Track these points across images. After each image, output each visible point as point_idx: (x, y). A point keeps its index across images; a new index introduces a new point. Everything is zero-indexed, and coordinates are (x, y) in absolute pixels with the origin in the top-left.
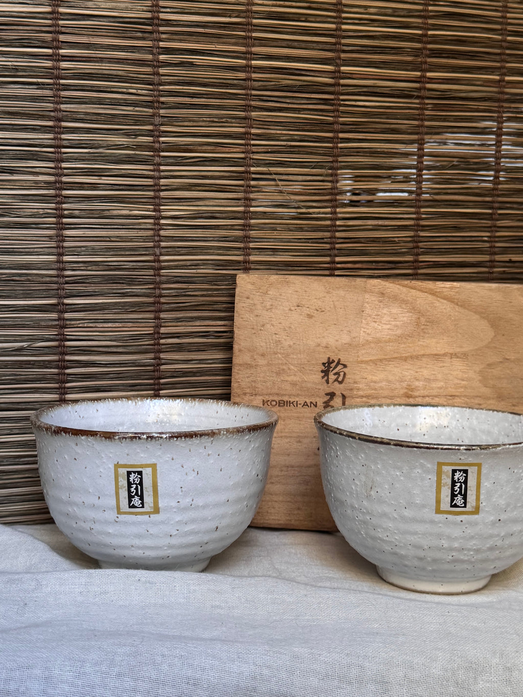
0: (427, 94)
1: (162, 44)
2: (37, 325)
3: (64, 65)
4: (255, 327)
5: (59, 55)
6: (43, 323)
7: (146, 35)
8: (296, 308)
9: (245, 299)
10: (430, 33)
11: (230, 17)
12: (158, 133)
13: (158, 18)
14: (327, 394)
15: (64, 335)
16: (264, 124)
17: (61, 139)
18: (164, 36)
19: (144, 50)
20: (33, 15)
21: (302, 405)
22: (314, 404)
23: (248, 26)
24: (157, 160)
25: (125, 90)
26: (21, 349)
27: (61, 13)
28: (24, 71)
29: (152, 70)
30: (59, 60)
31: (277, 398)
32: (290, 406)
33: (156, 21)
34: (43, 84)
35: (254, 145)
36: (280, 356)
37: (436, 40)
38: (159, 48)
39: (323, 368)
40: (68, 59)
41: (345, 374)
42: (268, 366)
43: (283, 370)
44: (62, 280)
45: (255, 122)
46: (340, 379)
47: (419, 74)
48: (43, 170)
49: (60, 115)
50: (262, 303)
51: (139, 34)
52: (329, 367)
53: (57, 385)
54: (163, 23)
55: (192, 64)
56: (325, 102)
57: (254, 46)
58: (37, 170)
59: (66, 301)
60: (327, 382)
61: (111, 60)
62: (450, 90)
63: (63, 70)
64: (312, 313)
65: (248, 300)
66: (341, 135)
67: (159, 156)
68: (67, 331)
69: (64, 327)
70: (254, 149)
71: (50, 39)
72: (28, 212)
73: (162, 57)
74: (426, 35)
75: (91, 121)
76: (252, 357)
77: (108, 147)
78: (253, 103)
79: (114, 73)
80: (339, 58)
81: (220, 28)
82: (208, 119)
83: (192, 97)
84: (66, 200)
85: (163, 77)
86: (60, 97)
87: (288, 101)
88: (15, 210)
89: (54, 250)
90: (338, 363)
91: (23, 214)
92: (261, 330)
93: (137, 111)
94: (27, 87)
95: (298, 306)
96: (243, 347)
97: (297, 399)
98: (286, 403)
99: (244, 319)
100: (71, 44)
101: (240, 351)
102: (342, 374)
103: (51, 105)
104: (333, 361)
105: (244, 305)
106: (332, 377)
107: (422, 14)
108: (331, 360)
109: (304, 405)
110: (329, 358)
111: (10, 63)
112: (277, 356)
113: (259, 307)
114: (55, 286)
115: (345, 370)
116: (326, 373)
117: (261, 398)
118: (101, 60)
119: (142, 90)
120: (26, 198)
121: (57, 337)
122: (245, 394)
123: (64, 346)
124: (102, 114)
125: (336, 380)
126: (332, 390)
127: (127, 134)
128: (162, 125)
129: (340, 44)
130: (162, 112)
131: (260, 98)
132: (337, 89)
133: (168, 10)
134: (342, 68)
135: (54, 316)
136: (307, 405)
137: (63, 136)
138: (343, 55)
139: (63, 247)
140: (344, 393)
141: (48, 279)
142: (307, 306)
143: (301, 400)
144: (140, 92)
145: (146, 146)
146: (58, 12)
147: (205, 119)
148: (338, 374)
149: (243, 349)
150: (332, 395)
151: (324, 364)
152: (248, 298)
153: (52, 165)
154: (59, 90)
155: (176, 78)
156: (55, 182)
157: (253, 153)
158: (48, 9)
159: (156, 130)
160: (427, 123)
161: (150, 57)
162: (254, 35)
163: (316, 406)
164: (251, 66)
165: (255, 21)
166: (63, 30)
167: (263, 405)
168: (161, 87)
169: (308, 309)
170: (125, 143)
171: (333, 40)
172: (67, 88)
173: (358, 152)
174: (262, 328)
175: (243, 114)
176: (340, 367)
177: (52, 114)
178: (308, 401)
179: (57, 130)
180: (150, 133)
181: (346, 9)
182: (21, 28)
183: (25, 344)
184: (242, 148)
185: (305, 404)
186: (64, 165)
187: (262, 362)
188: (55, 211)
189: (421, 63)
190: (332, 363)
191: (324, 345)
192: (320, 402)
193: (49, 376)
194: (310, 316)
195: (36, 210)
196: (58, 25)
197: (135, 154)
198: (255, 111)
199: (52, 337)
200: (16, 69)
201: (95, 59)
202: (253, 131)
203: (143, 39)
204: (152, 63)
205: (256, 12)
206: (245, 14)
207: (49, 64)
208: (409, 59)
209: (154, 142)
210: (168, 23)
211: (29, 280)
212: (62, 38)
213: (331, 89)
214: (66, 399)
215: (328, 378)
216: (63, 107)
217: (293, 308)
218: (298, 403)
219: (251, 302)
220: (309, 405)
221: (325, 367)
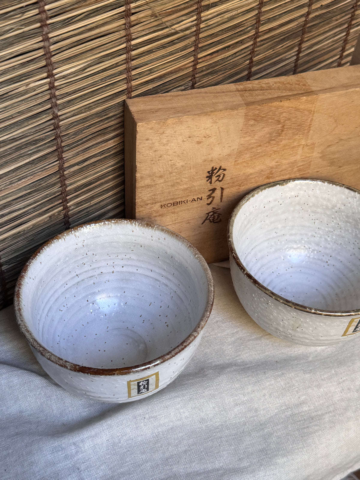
4: (154, 159)
8: (188, 139)
9: (145, 141)
14: (210, 191)
22: (200, 199)
31: (171, 202)
32: (182, 204)
36: (174, 174)
39: (208, 174)
41: (224, 175)
42: (165, 183)
43: (177, 182)
46: (220, 179)
50: (160, 141)
52: (213, 173)
60: (211, 183)
64: (201, 140)
65: (148, 141)
76: (152, 179)
90: (220, 169)
92: (159, 160)
95: (190, 137)
96: (144, 175)
97: (187, 198)
98: (178, 203)
99: (145, 155)
101: (142, 178)
102: (222, 176)
104: (216, 169)
105: (144, 145)
106: (214, 179)
108: (214, 168)
109: (192, 201)
110: (213, 167)
112: (172, 175)
113: (157, 144)
115: (224, 172)
116: (210, 177)
117: (159, 204)
122: (147, 204)
125: (218, 180)
126: (214, 187)
136: (195, 200)
140: (223, 187)
142: (196, 136)
143: (190, 198)
148: (219, 176)
150: (214, 190)
151: (209, 172)
152: (147, 140)
167: (161, 208)
169: (198, 138)
174: (160, 159)
176: (221, 171)
178: (196, 198)
185: (194, 200)
187: (161, 181)
190: (215, 170)
191: (210, 159)
192: (205, 195)
194: (199, 143)
215: (211, 180)
217: (185, 140)
218: (188, 201)
219: (151, 142)
220: (196, 200)
221: (210, 174)
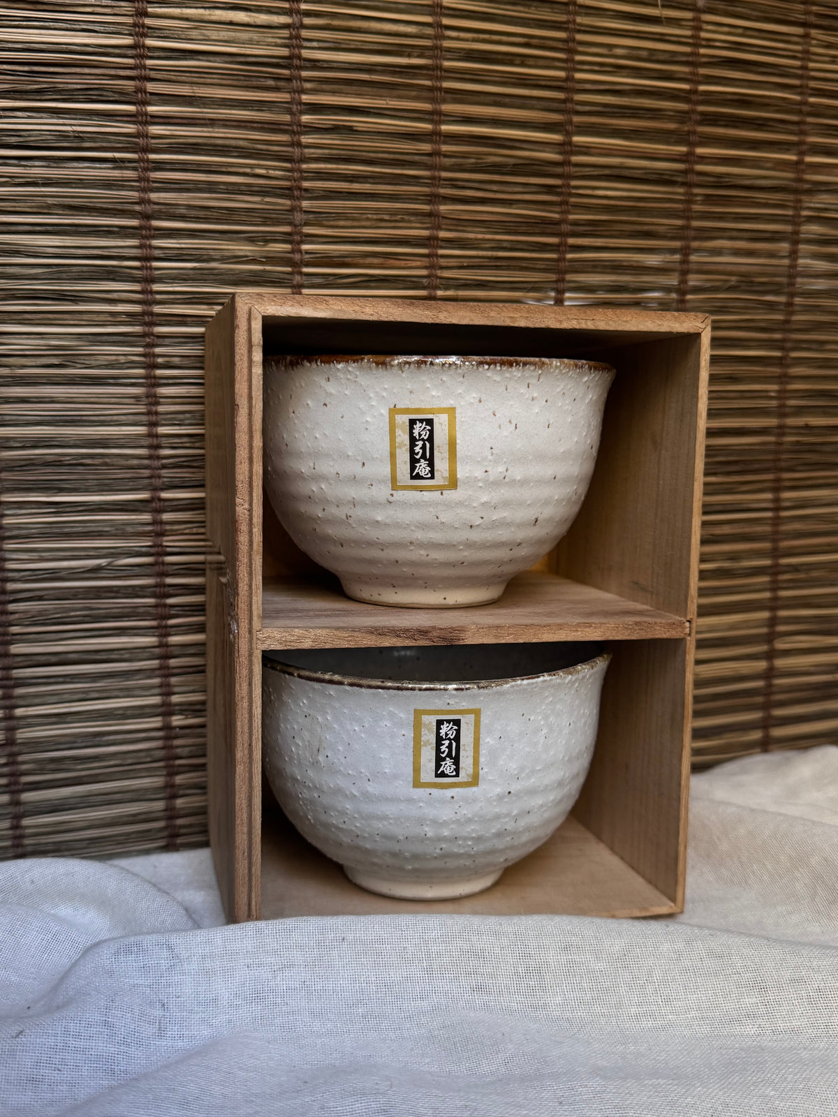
0: (696, 179)
1: (305, 98)
2: (120, 532)
3: (155, 130)
5: (146, 114)
6: (129, 529)
7: (282, 84)
10: (702, 88)
11: (409, 56)
12: (299, 238)
13: (299, 57)
15: (162, 546)
16: (459, 223)
17: (150, 247)
18: (308, 85)
19: (278, 107)
20: (104, 50)
23: (435, 71)
24: (297, 278)
25: (248, 170)
26: (98, 569)
27: (148, 48)
28: (93, 140)
29: (290, 139)
30: (146, 123)
33: (296, 62)
34: (122, 160)
35: (443, 256)
37: (710, 99)
38: (301, 103)
40: (162, 120)
44: (156, 463)
45: (445, 221)
47: (684, 149)
48: (124, 295)
49: (149, 209)
51: (271, 83)
53: (154, 623)
54: (307, 64)
55: (350, 130)
56: (549, 189)
57: (444, 101)
58: (115, 296)
59: (164, 495)
61: (228, 123)
62: (729, 175)
63: (153, 138)
66: (571, 241)
67: (301, 273)
68: (167, 541)
69: (162, 534)
70: (443, 262)
71: (132, 89)
72: (102, 360)
73: (305, 118)
74: (695, 92)
75: (197, 219)
77: (223, 260)
78: (442, 191)
79: (233, 143)
80: (571, 122)
81: (394, 73)
82: (375, 217)
83: (352, 182)
84: (160, 341)
85: (306, 151)
86: (148, 181)
87: (495, 188)
88: (82, 357)
89: (144, 418)
91: (94, 363)
93: (267, 203)
94: (98, 166)
100: (165, 97)
103: (136, 194)
107: (690, 59)
111: (69, 128)
114: (147, 472)
118: (212, 122)
119: (275, 170)
120: (99, 338)
121: (152, 550)
123: (163, 563)
124: (214, 208)
127: (251, 239)
128: (306, 224)
129: (571, 101)
130: (305, 204)
131: (453, 183)
132: (567, 169)
133: (315, 44)
134: (576, 139)
135: (146, 517)
137: (155, 243)
138: (576, 119)
139: (157, 413)
141: (135, 462)
144: (272, 172)
145: (281, 258)
146: (144, 46)
147: (370, 216)
153: (137, 287)
154: (146, 169)
155: (326, 151)
156: (143, 314)
157: (442, 268)
158: (128, 41)
159: (297, 233)
160: (695, 223)
161: (287, 118)
162: (446, 84)
164: (439, 134)
165: (447, 64)
166: (153, 74)
168: (304, 166)
170: (248, 254)
171: (561, 95)
172: (160, 165)
173: (596, 267)
175: (426, 208)
177: (137, 208)
179: (145, 233)
180: (286, 238)
181: (581, 49)
182: (87, 71)
183: (103, 562)
184: (426, 261)
186: (156, 287)
188: (142, 359)
189: (689, 133)
193: (142, 610)
195: (114, 358)
196: (144, 67)
197: (264, 271)
198: (445, 204)
199: (144, 549)
200: (79, 137)
201: (202, 122)
202: (442, 234)
203: (276, 89)
204: (290, 128)
205: (449, 50)
206: (431, 53)
207: (130, 129)
208: (672, 126)
209: (292, 252)
210: (315, 64)
211: (106, 464)
212: (150, 87)
213: (559, 170)
214: (170, 643)
216: (154, 196)
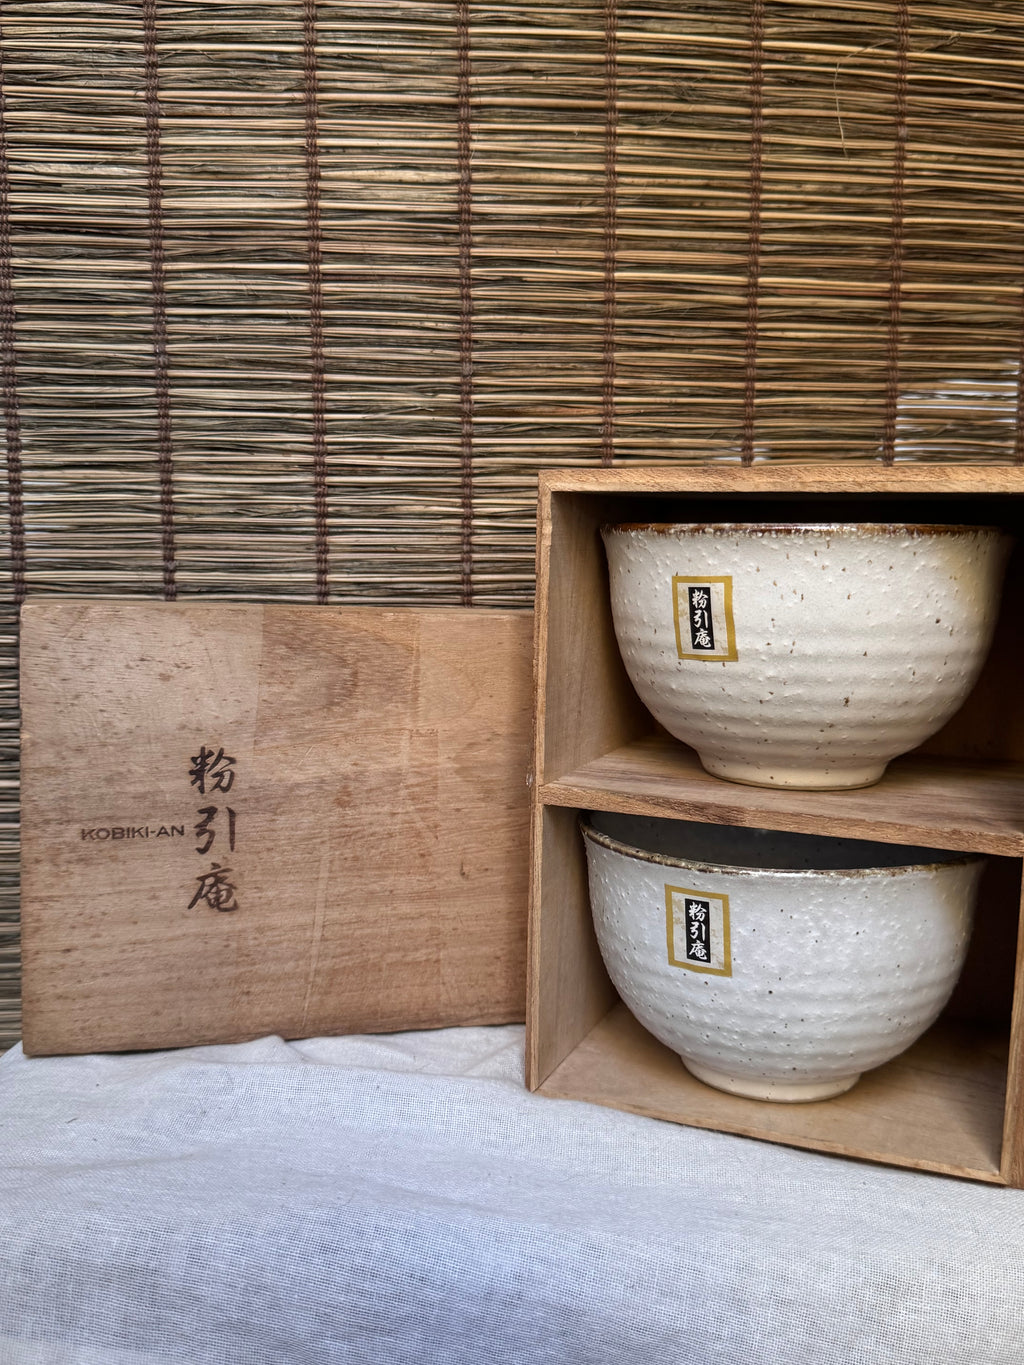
4: (62, 700)
8: (139, 663)
9: (40, 650)
14: (201, 812)
21: (157, 832)
22: (178, 831)
31: (107, 825)
32: (133, 837)
36: (111, 748)
39: (193, 766)
41: (232, 775)
42: (90, 768)
43: (120, 774)
46: (224, 783)
50: (74, 656)
52: (204, 764)
60: (202, 789)
64: (169, 672)
65: (46, 652)
76: (58, 753)
90: (221, 756)
92: (72, 705)
95: (142, 660)
96: (39, 738)
97: (148, 825)
98: (125, 832)
99: (39, 687)
101: (34, 744)
102: (227, 775)
104: (211, 754)
105: (38, 661)
106: (209, 781)
108: (206, 752)
109: (160, 833)
110: (203, 749)
112: (106, 749)
113: (67, 663)
115: (231, 767)
116: (198, 774)
117: (77, 826)
122: (47, 822)
125: (217, 785)
126: (211, 804)
136: (166, 833)
140: (232, 807)
142: (158, 659)
143: (154, 825)
148: (220, 775)
149: (40, 740)
150: (210, 812)
151: (194, 759)
152: (45, 648)
163: (181, 833)
167: (83, 838)
169: (160, 665)
174: (76, 702)
176: (223, 762)
178: (168, 826)
185: (162, 832)
187: (79, 762)
190: (208, 756)
191: (194, 726)
192: (190, 823)
194: (165, 678)
215: (202, 784)
217: (132, 664)
218: (149, 830)
219: (52, 655)
220: (169, 831)
221: (197, 765)
